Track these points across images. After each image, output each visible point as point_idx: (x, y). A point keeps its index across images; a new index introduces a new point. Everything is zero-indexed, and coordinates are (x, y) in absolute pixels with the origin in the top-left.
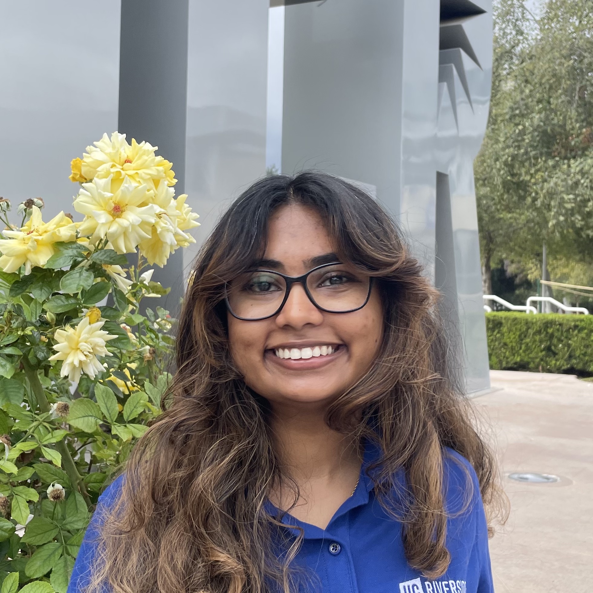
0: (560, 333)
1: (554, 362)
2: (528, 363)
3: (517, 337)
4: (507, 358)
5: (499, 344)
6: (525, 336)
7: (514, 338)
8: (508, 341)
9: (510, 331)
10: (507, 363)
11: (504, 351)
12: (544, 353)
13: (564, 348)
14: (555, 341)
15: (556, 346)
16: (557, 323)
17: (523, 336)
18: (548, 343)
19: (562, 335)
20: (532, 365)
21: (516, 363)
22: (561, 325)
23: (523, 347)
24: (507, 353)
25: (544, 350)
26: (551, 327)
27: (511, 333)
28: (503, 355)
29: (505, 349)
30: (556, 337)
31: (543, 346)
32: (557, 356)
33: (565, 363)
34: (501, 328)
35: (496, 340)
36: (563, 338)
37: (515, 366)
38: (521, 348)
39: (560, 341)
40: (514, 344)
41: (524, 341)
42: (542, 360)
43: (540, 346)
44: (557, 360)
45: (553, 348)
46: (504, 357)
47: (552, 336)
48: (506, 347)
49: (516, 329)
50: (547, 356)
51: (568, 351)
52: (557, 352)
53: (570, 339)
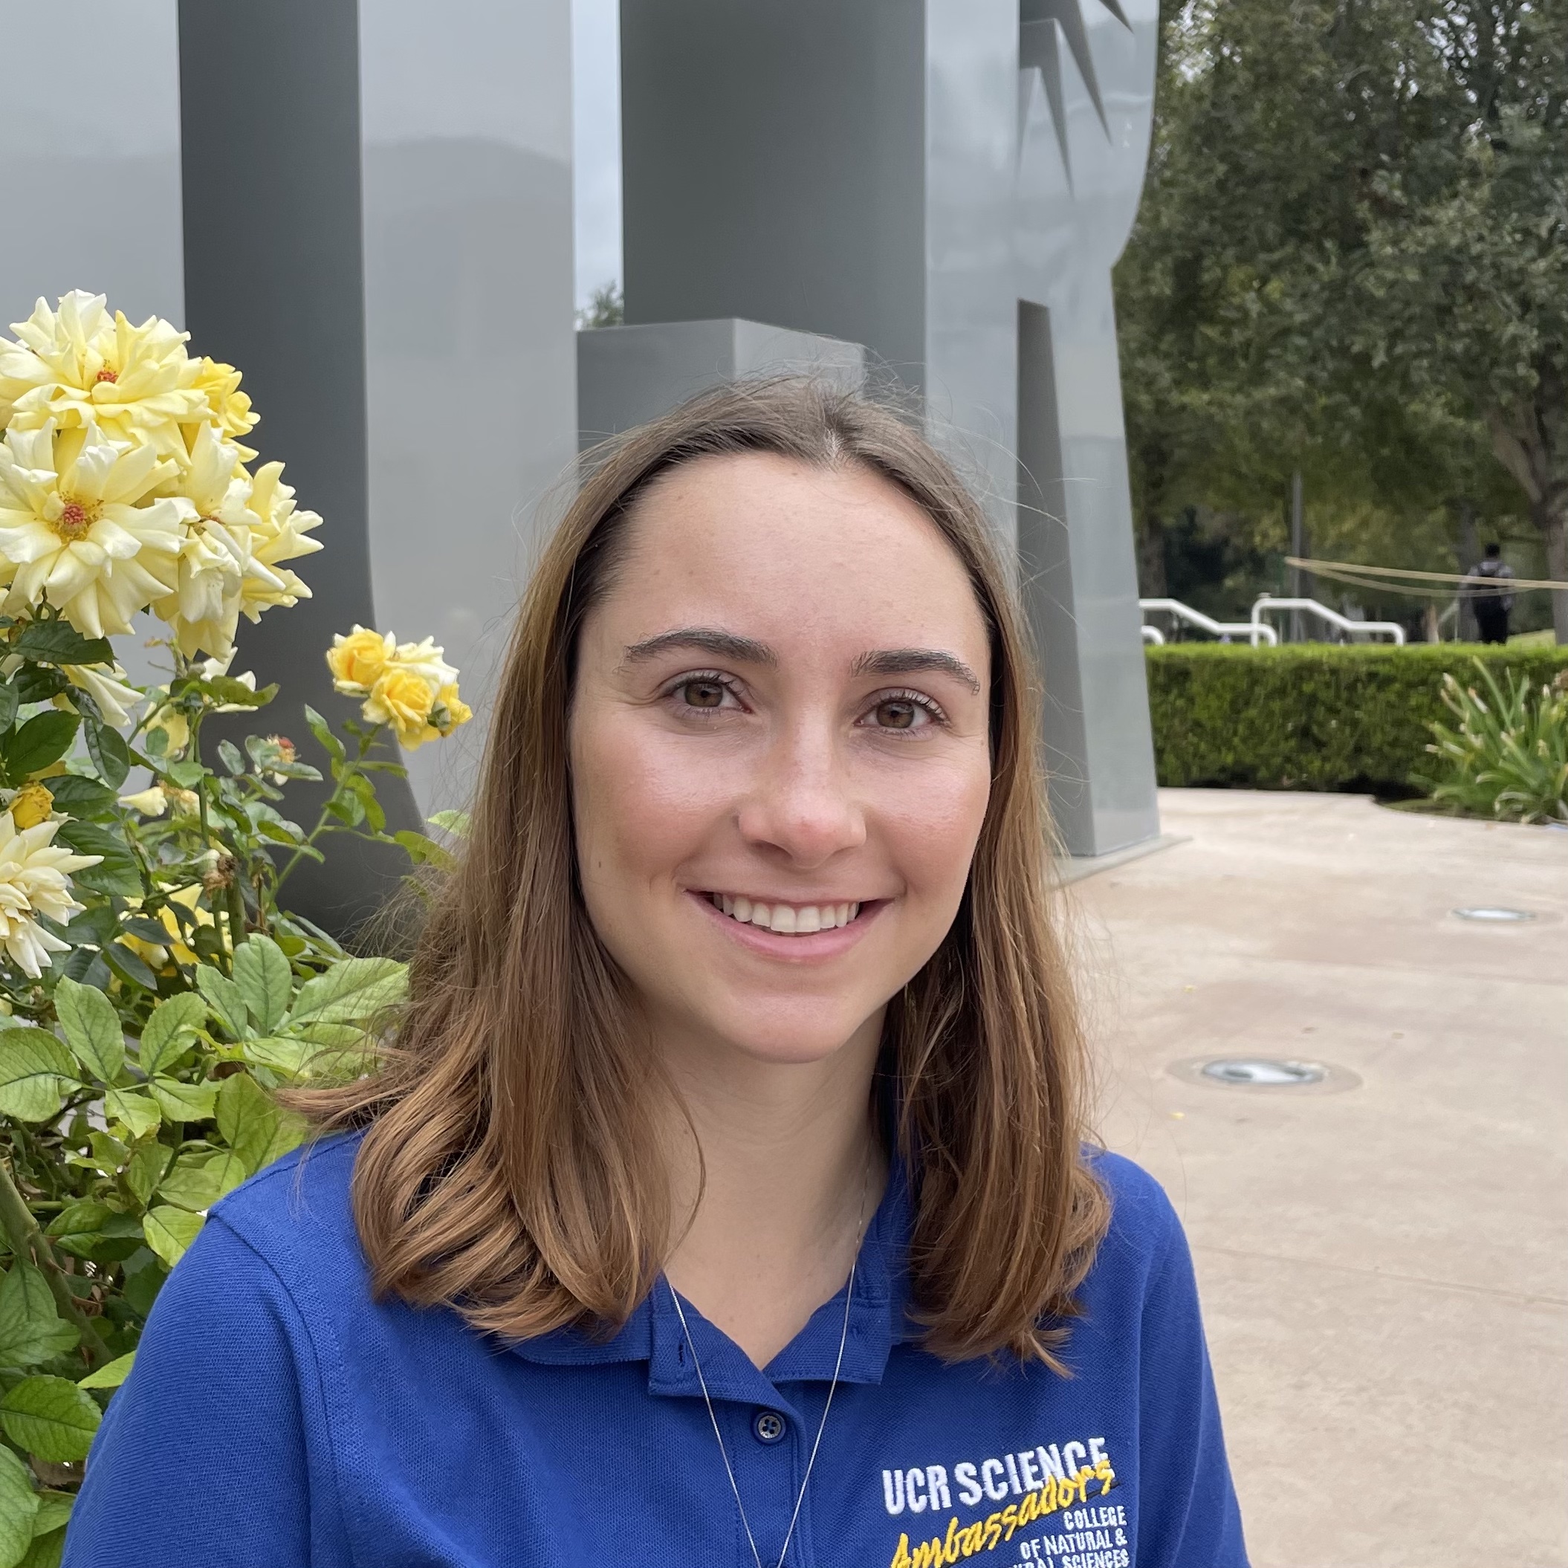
0: (1332, 692)
1: (1317, 764)
2: (1254, 769)
3: (1226, 706)
4: (1203, 757)
5: (1182, 722)
6: (1247, 703)
8: (1202, 715)
9: (1209, 689)
10: (1202, 769)
11: (1195, 740)
12: (1293, 743)
13: (1343, 732)
14: (1320, 712)
15: (1322, 725)
16: (1326, 667)
17: (1241, 701)
18: (1304, 718)
19: (1338, 697)
20: (1263, 774)
21: (1223, 769)
22: (1334, 672)
23: (1241, 729)
24: (1203, 746)
25: (1293, 734)
26: (1311, 677)
27: (1212, 696)
28: (1191, 749)
29: (1195, 735)
30: (1323, 703)
31: (1290, 725)
32: (1325, 751)
33: (1345, 766)
34: (1188, 685)
35: (1174, 715)
36: (1339, 705)
37: (1222, 777)
38: (1235, 733)
39: (1333, 711)
40: (1219, 723)
41: (1243, 715)
42: (1288, 759)
43: (1283, 726)
44: (1325, 759)
45: (1315, 729)
46: (1195, 755)
47: (1312, 700)
48: (1199, 730)
49: (1223, 685)
50: (1302, 750)
51: (1352, 736)
52: (1324, 738)
53: (1357, 707)
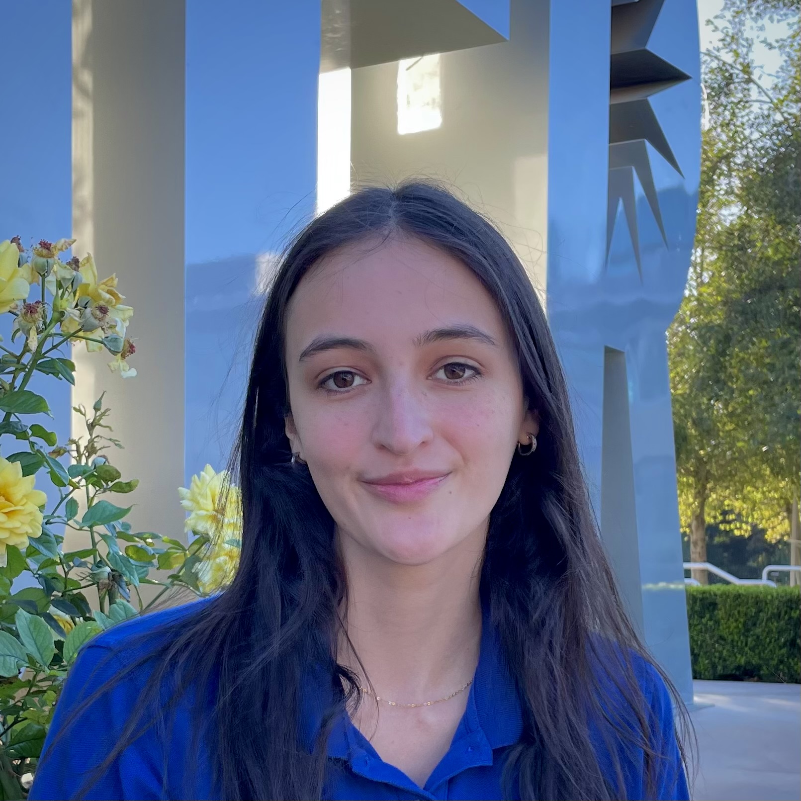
6: (754, 624)
7: (737, 627)
8: (725, 633)
9: (729, 616)
10: (724, 667)
11: (720, 648)
12: (784, 651)
18: (792, 634)
21: (738, 668)
23: (750, 641)
24: (725, 652)
25: (785, 644)
26: (797, 607)
27: (731, 620)
28: (717, 654)
29: (720, 644)
31: (783, 639)
34: (715, 612)
35: (706, 631)
37: (738, 673)
40: (736, 638)
41: (752, 632)
42: (781, 662)
43: (778, 639)
46: (720, 658)
49: (739, 612)
50: (791, 655)
